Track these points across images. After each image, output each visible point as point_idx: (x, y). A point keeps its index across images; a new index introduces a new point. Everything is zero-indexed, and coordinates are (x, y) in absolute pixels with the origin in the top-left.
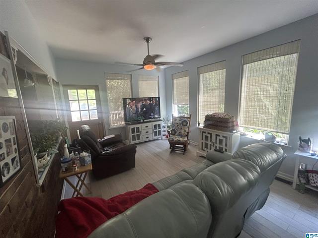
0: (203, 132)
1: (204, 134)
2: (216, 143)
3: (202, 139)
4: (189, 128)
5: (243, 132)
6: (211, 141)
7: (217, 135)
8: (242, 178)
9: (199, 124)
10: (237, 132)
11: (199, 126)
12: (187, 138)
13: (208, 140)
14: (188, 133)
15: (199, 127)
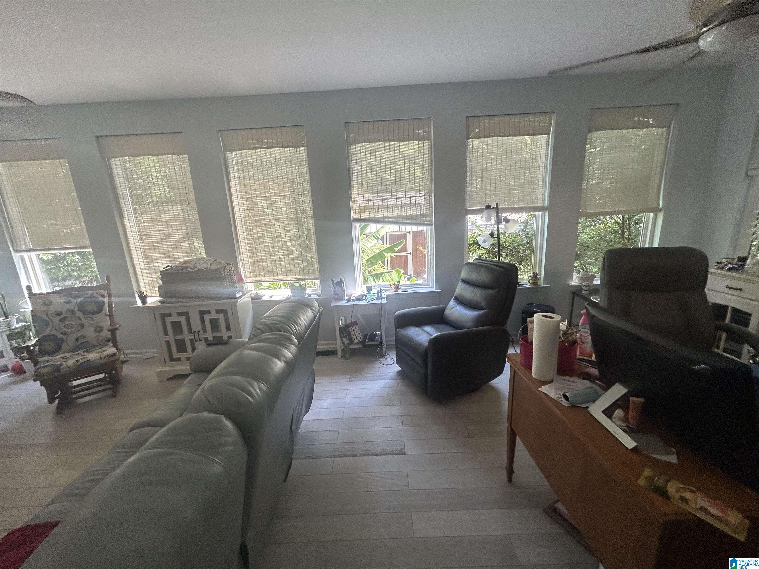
0: (164, 316)
1: (168, 320)
2: (205, 331)
3: (166, 333)
4: (111, 315)
5: (254, 292)
6: (190, 331)
7: (202, 313)
8: (277, 361)
9: (143, 299)
10: (244, 294)
11: (144, 302)
12: (115, 346)
13: (181, 332)
14: (113, 331)
15: (146, 305)
